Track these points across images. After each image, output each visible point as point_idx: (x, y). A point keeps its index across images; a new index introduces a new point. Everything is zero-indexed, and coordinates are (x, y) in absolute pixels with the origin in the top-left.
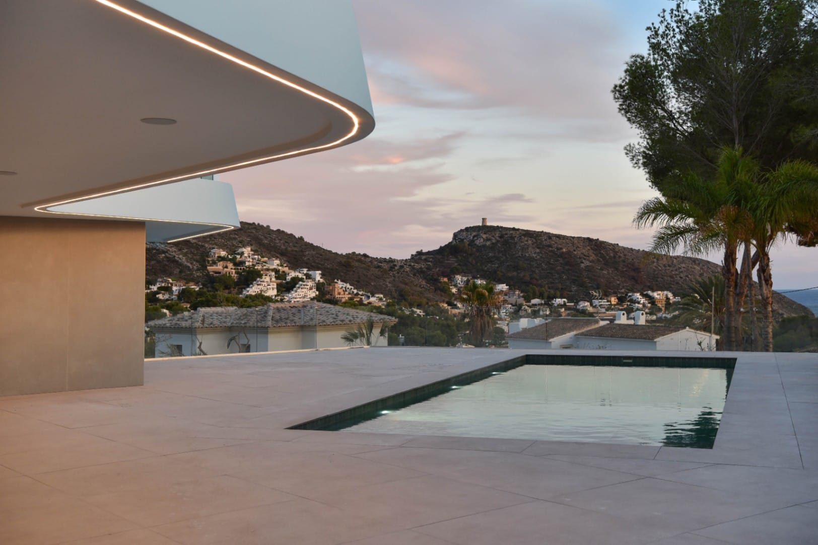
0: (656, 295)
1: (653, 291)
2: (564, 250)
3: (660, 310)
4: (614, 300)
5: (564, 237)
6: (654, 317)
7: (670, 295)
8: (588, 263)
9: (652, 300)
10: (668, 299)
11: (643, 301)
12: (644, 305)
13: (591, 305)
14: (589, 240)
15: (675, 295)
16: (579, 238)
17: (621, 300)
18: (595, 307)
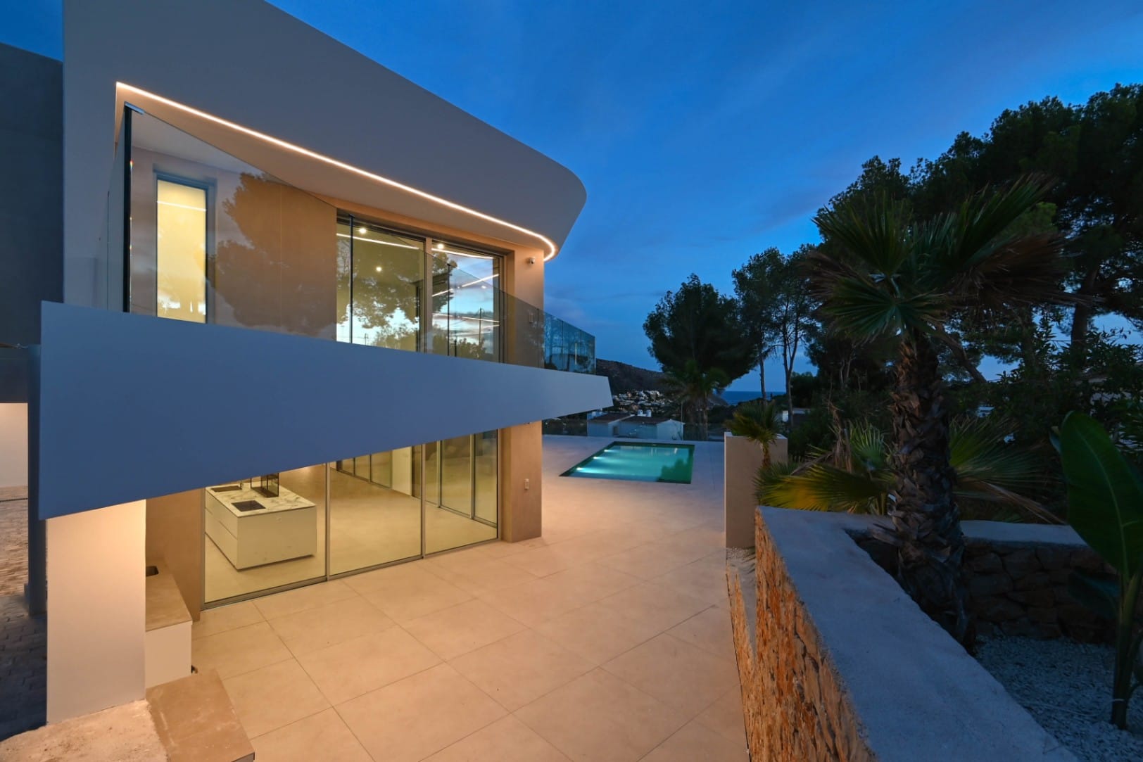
0: (651, 393)
1: (649, 390)
2: (604, 368)
3: (653, 400)
4: (630, 395)
5: (604, 361)
6: (650, 404)
7: (658, 393)
8: (616, 375)
9: (649, 395)
10: (657, 395)
11: (644, 395)
12: (645, 398)
13: (618, 397)
14: (617, 363)
15: (660, 393)
16: (612, 362)
17: (634, 395)
18: (620, 398)
